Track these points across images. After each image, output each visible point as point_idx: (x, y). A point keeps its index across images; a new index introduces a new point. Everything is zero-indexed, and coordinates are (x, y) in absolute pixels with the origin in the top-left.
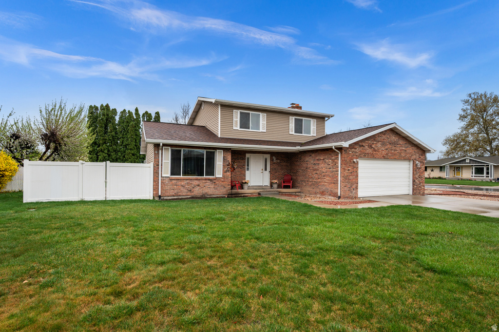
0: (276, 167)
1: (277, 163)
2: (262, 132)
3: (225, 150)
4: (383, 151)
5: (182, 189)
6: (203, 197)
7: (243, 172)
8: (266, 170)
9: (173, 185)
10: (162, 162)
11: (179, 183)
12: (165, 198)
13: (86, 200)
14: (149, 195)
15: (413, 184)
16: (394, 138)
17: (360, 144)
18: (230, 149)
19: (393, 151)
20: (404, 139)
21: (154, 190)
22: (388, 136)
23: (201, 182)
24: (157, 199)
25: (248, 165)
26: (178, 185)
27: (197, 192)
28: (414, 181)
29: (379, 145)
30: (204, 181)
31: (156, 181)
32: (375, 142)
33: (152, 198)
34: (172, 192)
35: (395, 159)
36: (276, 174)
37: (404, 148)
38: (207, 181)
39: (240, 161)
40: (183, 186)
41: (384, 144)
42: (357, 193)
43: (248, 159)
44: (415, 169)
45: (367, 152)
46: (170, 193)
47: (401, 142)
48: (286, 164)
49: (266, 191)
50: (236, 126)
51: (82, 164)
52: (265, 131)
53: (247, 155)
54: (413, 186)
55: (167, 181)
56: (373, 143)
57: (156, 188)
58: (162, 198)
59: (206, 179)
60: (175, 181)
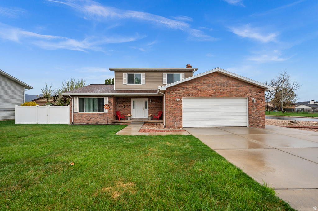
0: (152, 106)
1: (154, 104)
2: (142, 85)
3: (109, 97)
4: (210, 91)
5: (85, 119)
6: (97, 124)
7: (129, 110)
8: (146, 108)
9: (80, 117)
10: (73, 105)
11: (83, 116)
12: (76, 124)
13: (39, 124)
14: (67, 122)
15: (249, 118)
16: (222, 80)
17: (183, 87)
18: (113, 96)
19: (221, 91)
20: (235, 80)
21: (70, 119)
22: (215, 79)
23: (95, 115)
24: (71, 124)
25: (134, 105)
26: (82, 117)
27: (93, 121)
28: (250, 115)
29: (205, 87)
30: (97, 115)
31: (71, 115)
32: (200, 85)
33: (69, 124)
34: (79, 121)
35: (224, 97)
36: (153, 111)
37: (235, 88)
38: (99, 115)
39: (127, 103)
40: (85, 118)
41: (210, 85)
42: (181, 124)
43: (134, 102)
44: (251, 105)
45: (191, 92)
46: (78, 121)
47: (231, 83)
48: (160, 104)
49: (137, 121)
50: (125, 83)
51: (37, 107)
52: (145, 84)
53: (132, 100)
54: (249, 120)
55: (76, 115)
56: (198, 86)
57: (71, 119)
58: (74, 124)
59: (98, 114)
60: (81, 115)
